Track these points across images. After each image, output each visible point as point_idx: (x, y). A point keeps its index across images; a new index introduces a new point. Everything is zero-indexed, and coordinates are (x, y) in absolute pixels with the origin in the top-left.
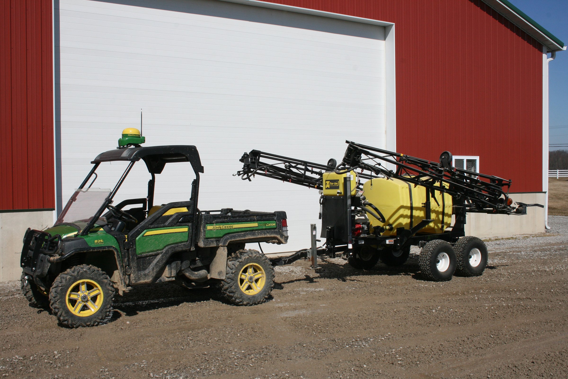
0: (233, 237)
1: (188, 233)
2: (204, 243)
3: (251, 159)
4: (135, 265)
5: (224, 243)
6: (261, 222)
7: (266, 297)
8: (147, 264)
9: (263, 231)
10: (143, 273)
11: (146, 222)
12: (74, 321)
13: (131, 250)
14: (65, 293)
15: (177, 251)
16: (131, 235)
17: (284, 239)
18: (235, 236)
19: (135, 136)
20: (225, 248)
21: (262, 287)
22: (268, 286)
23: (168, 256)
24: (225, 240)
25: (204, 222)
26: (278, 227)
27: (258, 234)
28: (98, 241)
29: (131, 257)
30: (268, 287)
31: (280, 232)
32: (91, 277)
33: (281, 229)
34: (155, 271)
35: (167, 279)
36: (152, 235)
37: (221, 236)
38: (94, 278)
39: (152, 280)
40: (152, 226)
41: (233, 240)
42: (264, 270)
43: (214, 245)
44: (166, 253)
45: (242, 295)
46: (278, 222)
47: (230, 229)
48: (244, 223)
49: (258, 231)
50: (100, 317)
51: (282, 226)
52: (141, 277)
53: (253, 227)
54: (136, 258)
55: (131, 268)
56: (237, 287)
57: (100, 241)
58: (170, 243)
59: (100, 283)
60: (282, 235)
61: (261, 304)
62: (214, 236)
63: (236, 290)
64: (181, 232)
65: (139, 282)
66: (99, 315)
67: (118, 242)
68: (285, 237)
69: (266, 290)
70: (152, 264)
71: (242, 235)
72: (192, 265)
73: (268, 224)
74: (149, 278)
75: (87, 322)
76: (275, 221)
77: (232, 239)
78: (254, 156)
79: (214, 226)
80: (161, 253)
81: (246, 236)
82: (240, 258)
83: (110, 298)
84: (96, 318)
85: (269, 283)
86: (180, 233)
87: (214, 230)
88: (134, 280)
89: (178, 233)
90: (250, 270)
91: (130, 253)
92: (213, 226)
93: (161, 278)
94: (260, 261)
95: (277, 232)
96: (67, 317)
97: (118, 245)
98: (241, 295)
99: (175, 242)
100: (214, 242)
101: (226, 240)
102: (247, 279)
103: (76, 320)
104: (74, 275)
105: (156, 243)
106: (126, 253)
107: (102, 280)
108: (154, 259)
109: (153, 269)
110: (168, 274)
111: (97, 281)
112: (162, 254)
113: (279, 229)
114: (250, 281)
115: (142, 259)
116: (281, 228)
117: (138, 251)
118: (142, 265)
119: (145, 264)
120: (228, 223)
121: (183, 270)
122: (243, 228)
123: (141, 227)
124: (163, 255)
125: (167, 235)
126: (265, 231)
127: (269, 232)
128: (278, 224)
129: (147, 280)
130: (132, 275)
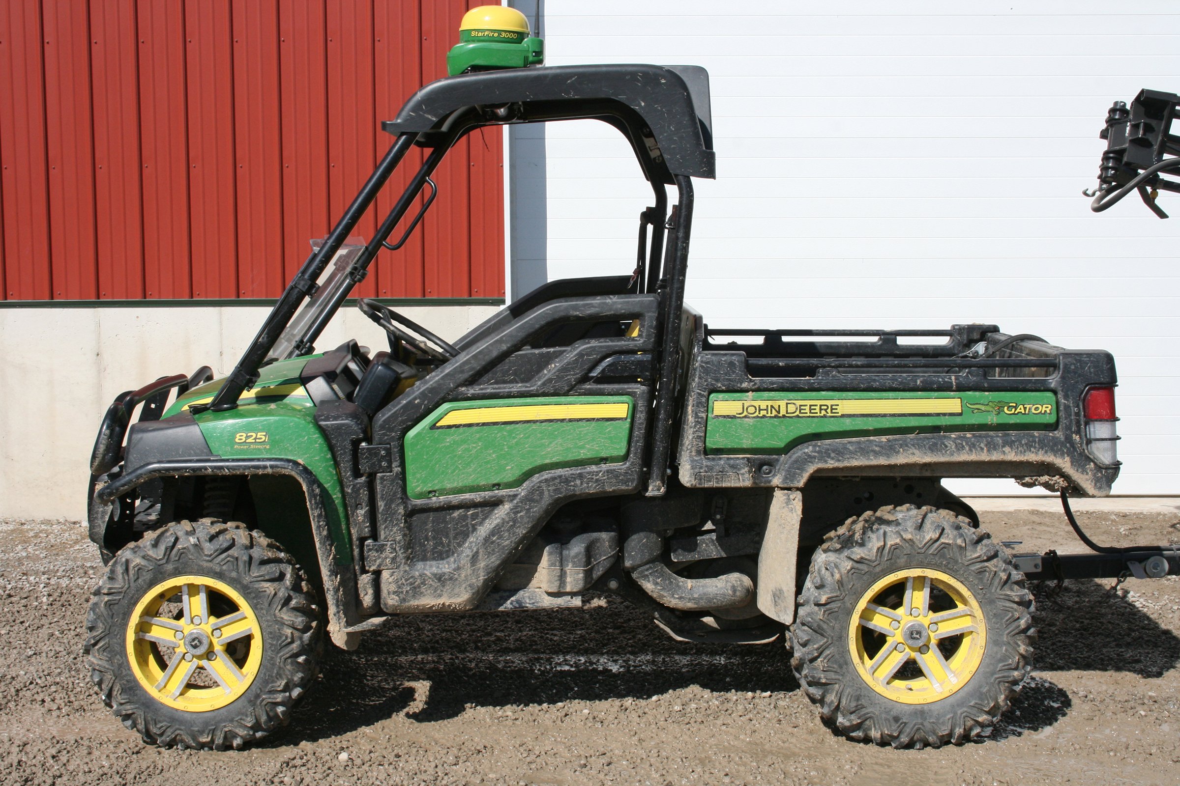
0: (833, 455)
1: (627, 425)
2: (693, 468)
3: (1135, 127)
4: (398, 538)
5: (791, 475)
6: (977, 394)
7: (980, 719)
8: (452, 535)
9: (988, 436)
10: (431, 568)
11: (447, 371)
12: (156, 724)
13: (382, 478)
14: (123, 619)
15: (578, 493)
16: (384, 421)
17: (1094, 475)
18: (846, 448)
19: (496, 35)
20: (792, 497)
21: (966, 676)
22: (993, 674)
23: (537, 510)
24: (796, 461)
25: (699, 385)
26: (1063, 422)
27: (960, 448)
28: (247, 437)
29: (381, 505)
30: (992, 680)
31: (1073, 444)
32: (218, 569)
33: (1078, 432)
34: (482, 564)
35: (547, 602)
36: (470, 425)
37: (781, 444)
38: (226, 573)
39: (470, 601)
40: (471, 391)
41: (831, 464)
42: (980, 603)
43: (743, 480)
44: (529, 499)
45: (863, 702)
46: (1066, 397)
47: (825, 416)
48: (891, 394)
49: (962, 434)
50: (249, 719)
51: (1082, 420)
52: (423, 583)
53: (938, 415)
54: (401, 510)
55: (381, 549)
56: (843, 663)
57: (255, 439)
58: (547, 461)
59: (250, 593)
60: (1083, 459)
61: (959, 744)
62: (746, 444)
63: (832, 675)
64: (598, 420)
65: (414, 603)
66: (242, 713)
67: (331, 448)
68: (1099, 467)
69: (985, 690)
70: (471, 539)
71: (877, 449)
72: (680, 551)
73: (1016, 408)
74: (456, 591)
75: (201, 732)
76: (1050, 394)
77: (826, 462)
78: (1148, 114)
79: (747, 404)
80: (510, 496)
81: (898, 452)
82: (862, 545)
83: (286, 652)
84: (235, 724)
85: (1001, 661)
86: (593, 423)
87: (745, 417)
88: (394, 593)
89: (584, 423)
90: (918, 598)
91: (379, 488)
92: (740, 403)
93: (521, 593)
94: (956, 562)
95: (1055, 444)
96: (128, 707)
97: (329, 456)
98: (858, 698)
99: (570, 457)
100: (743, 471)
101: (800, 465)
102: (899, 631)
103: (160, 722)
104: (154, 556)
105: (489, 458)
106: (359, 489)
107: (257, 585)
108: (484, 519)
109: (474, 559)
110: (550, 581)
111: (238, 586)
112: (512, 501)
113: (1068, 428)
114: (910, 642)
115: (432, 516)
116: (1078, 423)
117: (416, 484)
118: (434, 538)
119: (447, 537)
120: (814, 394)
121: (634, 568)
122: (885, 415)
123: (423, 393)
124: (516, 507)
125: (534, 426)
126: (1000, 434)
127: (1013, 442)
128: (1067, 407)
129: (450, 597)
130: (385, 575)
